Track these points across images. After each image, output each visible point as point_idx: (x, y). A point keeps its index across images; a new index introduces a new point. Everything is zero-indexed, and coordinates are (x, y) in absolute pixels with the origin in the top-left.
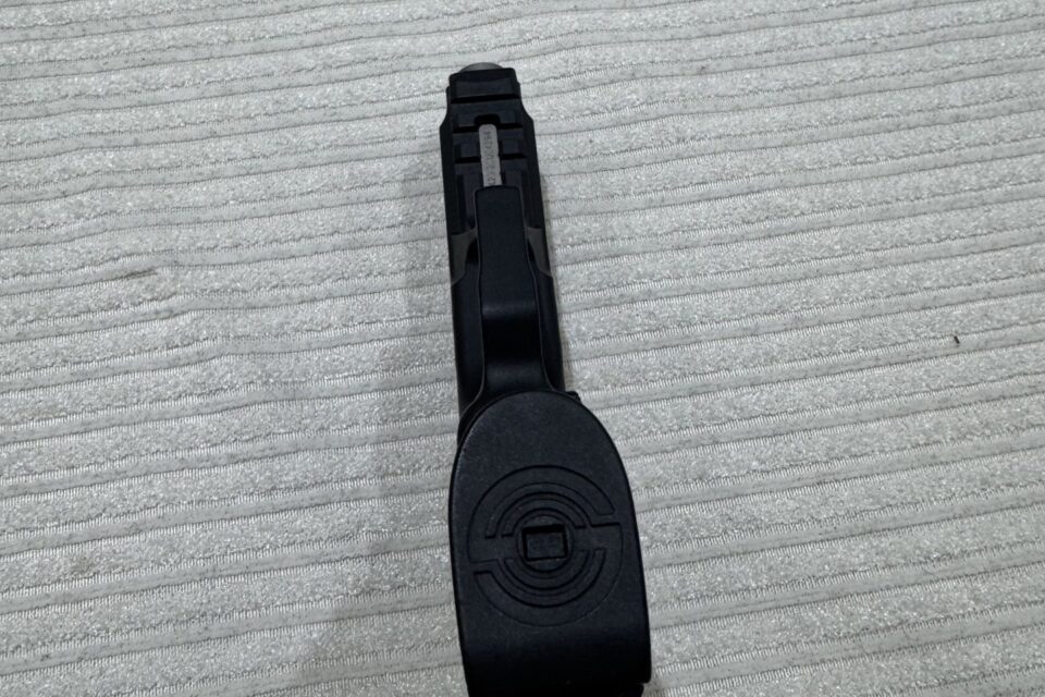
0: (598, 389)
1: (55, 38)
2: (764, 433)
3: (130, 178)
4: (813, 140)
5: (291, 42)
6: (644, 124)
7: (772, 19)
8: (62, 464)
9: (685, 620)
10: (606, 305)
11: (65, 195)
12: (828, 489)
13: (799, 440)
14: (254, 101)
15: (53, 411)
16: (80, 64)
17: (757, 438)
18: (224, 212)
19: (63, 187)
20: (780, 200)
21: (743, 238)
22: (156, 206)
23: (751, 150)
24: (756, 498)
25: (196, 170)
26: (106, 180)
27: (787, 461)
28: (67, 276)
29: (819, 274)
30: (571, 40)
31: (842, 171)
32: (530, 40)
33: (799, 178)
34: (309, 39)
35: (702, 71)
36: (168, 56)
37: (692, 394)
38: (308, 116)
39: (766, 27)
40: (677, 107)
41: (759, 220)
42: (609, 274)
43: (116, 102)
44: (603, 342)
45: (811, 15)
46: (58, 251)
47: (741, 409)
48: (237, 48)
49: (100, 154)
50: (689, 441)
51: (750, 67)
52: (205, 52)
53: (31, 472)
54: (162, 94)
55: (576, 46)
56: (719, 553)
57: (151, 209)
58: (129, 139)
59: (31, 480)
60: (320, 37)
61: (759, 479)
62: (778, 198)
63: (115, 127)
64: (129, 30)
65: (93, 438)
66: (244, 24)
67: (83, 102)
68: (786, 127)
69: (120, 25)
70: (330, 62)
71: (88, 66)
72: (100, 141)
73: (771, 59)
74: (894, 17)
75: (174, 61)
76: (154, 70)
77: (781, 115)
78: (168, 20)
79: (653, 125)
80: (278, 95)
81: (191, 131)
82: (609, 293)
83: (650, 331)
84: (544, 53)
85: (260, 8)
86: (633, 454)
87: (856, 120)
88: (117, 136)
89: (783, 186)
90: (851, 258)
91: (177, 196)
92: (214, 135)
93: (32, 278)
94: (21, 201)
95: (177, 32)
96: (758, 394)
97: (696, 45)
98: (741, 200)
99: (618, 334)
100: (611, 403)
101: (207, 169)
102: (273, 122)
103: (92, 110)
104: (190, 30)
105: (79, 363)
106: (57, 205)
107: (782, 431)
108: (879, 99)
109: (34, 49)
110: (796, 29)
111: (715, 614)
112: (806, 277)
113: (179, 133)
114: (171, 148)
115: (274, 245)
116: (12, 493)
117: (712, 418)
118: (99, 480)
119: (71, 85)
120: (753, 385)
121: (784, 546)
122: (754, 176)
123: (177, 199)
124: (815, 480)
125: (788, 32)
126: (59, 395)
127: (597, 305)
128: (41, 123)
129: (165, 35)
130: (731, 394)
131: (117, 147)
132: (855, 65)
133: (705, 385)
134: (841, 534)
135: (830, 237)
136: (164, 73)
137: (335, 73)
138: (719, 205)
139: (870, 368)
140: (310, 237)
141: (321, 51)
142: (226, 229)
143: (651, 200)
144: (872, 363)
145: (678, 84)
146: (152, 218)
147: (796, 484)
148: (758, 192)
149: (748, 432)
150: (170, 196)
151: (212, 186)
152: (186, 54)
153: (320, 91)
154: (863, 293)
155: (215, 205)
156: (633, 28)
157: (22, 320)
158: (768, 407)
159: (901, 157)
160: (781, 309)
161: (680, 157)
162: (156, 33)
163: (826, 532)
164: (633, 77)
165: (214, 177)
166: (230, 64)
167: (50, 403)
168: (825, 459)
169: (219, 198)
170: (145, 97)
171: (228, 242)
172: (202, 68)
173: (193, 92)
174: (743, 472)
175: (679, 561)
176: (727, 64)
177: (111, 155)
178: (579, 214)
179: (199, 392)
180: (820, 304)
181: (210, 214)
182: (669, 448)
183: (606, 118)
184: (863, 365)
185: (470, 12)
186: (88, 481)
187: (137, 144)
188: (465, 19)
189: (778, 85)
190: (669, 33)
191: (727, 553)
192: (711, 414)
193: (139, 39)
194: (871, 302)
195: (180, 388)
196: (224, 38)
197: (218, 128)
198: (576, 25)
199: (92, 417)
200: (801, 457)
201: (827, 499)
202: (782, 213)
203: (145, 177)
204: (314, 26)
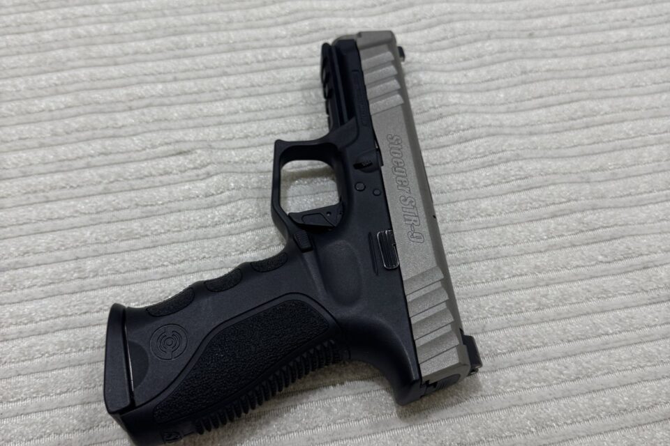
0: (490, 215)
1: (118, 21)
2: (605, 238)
3: (174, 99)
4: (604, 74)
5: (269, 22)
6: (498, 65)
7: (568, 9)
8: (139, 267)
9: (570, 354)
10: (489, 166)
11: (131, 109)
12: (650, 271)
13: (628, 241)
14: (249, 54)
15: (130, 236)
16: (134, 35)
17: (600, 241)
18: (236, 117)
19: (129, 104)
20: (591, 106)
21: (571, 129)
22: (193, 116)
23: (569, 78)
24: (604, 279)
25: (215, 93)
26: (158, 101)
27: (622, 255)
28: (134, 155)
29: (622, 148)
30: (446, 18)
31: (627, 91)
32: (420, 20)
33: (601, 94)
34: (280, 20)
35: (531, 36)
36: (191, 29)
37: (554, 216)
38: (285, 63)
39: (565, 13)
40: (519, 54)
41: (579, 118)
42: (489, 146)
43: (160, 56)
44: (489, 188)
45: (591, 7)
46: (128, 141)
47: (587, 224)
48: (235, 25)
49: (153, 86)
50: (555, 245)
51: (559, 34)
52: (215, 27)
53: (118, 272)
54: (189, 51)
55: (450, 21)
56: (585, 312)
57: (190, 118)
58: (170, 77)
59: (118, 277)
60: (288, 18)
61: (604, 267)
62: (590, 105)
63: (161, 70)
64: (164, 15)
65: (161, 251)
66: (238, 12)
67: (140, 57)
68: (587, 67)
69: (159, 13)
70: (295, 32)
71: (139, 35)
72: (152, 78)
73: (572, 30)
74: (641, 9)
75: (196, 32)
76: (182, 37)
77: (583, 60)
78: (190, 10)
79: (505, 65)
80: (265, 51)
81: (210, 72)
82: (490, 158)
83: (520, 179)
84: (430, 26)
85: (247, 3)
86: (518, 253)
87: (630, 63)
88: (162, 75)
89: (591, 98)
90: (640, 138)
91: (206, 109)
92: (225, 74)
93: (111, 157)
94: (102, 112)
95: (196, 17)
96: (597, 214)
97: (524, 22)
98: (566, 106)
99: (500, 182)
100: (500, 223)
101: (223, 94)
102: (263, 66)
103: (145, 61)
104: (204, 16)
105: (146, 206)
106: (124, 114)
107: (616, 237)
108: (642, 51)
109: (105, 27)
110: (583, 14)
111: (589, 349)
112: (614, 150)
113: (202, 73)
114: (199, 82)
115: (271, 136)
116: (105, 285)
117: (568, 230)
118: (165, 275)
119: (131, 47)
120: (593, 209)
121: (627, 307)
122: (572, 92)
123: (205, 111)
124: (642, 266)
125: (579, 15)
126: (135, 225)
127: (484, 166)
128: (112, 69)
129: (189, 19)
130: (579, 215)
131: (164, 82)
132: (624, 33)
133: (561, 210)
134: (663, 299)
135: (626, 127)
136: (189, 38)
137: (299, 39)
138: (553, 109)
139: (662, 202)
140: (294, 131)
141: (289, 27)
142: (238, 127)
143: (509, 108)
144: (664, 198)
145: (517, 42)
146: (191, 123)
147: (629, 269)
148: (577, 101)
149: (595, 238)
150: (201, 110)
151: (227, 102)
152: (203, 28)
153: (291, 48)
154: (651, 159)
155: (230, 113)
156: (484, 12)
157: (106, 181)
158: (605, 222)
159: (660, 83)
160: (602, 169)
161: (524, 83)
162: (183, 17)
163: (653, 298)
164: (489, 38)
165: (227, 98)
166: (232, 34)
167: (129, 230)
168: (646, 253)
169: (232, 109)
170: (178, 52)
171: (242, 135)
172: (214, 35)
173: (210, 49)
174: (593, 263)
175: (559, 317)
176: (546, 32)
177: (160, 86)
178: (466, 112)
179: (229, 221)
180: (625, 165)
181: (227, 119)
182: (543, 250)
183: (473, 62)
184: (659, 200)
185: (381, 5)
186: (158, 276)
187: (175, 80)
188: (378, 9)
189: (578, 44)
190: (506, 16)
191: (591, 311)
192: (567, 228)
193: (172, 20)
194: (657, 164)
195: (216, 219)
196: (226, 20)
197: (228, 70)
198: (449, 9)
199: (157, 238)
200: (630, 252)
201: (650, 277)
202: (594, 113)
203: (183, 99)
204: (283, 12)
